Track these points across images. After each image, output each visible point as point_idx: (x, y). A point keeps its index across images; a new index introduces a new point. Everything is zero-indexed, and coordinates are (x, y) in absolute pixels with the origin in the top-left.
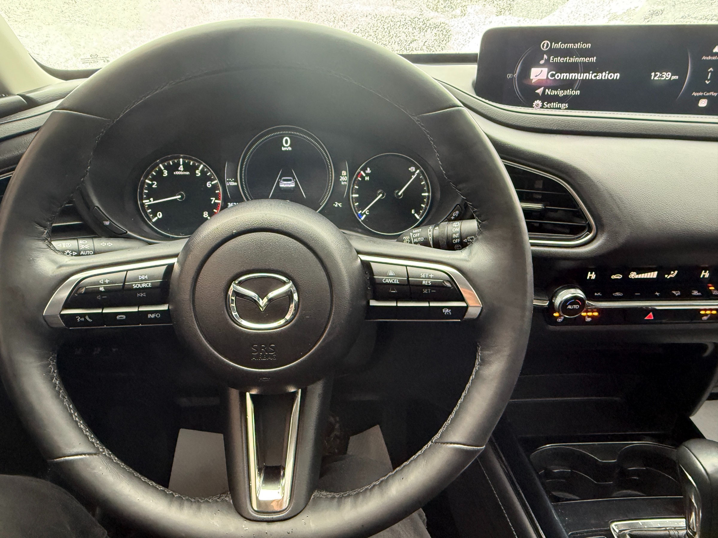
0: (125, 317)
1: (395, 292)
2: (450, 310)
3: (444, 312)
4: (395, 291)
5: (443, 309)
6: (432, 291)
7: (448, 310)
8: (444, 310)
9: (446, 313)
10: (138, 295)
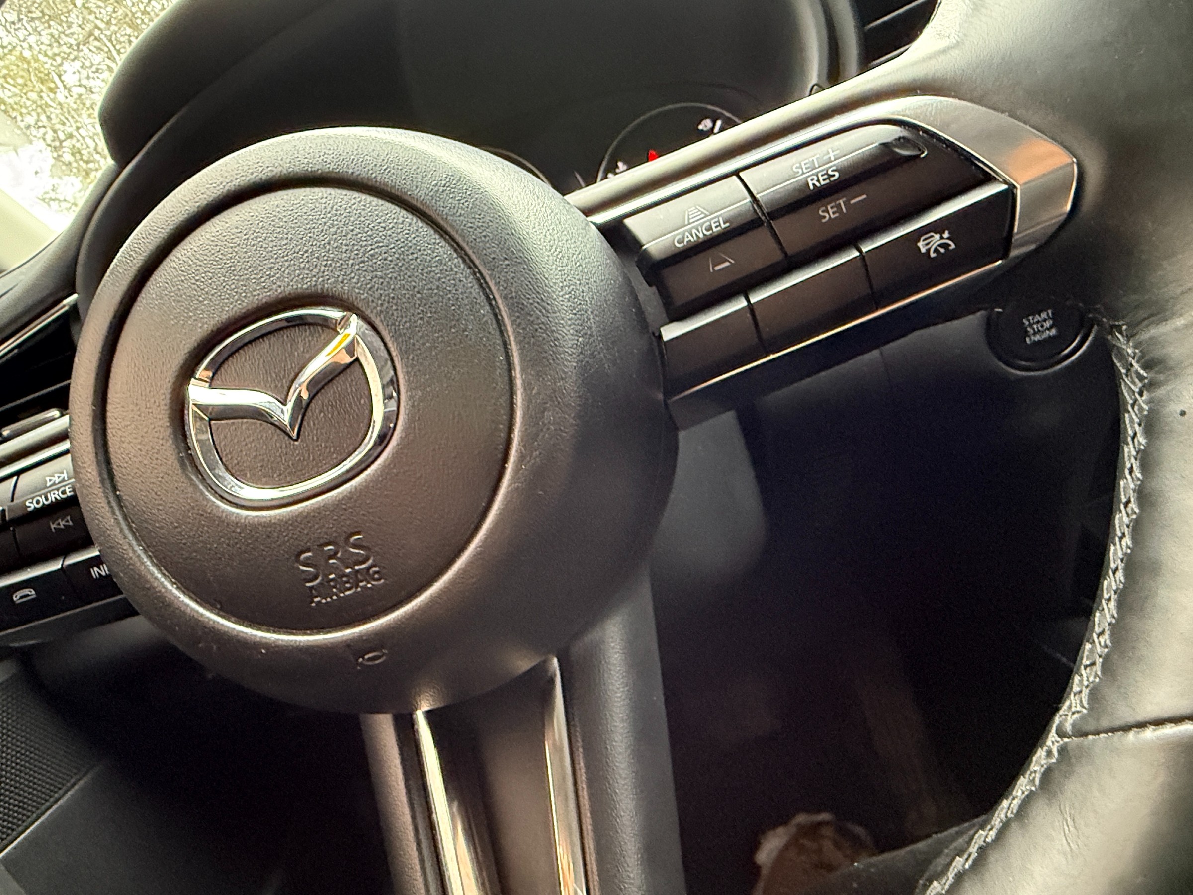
0: (33, 592)
1: (727, 264)
2: (946, 235)
3: (923, 250)
4: (727, 261)
5: (919, 241)
6: (853, 202)
7: (937, 236)
8: (921, 244)
9: (936, 250)
10: (53, 526)
